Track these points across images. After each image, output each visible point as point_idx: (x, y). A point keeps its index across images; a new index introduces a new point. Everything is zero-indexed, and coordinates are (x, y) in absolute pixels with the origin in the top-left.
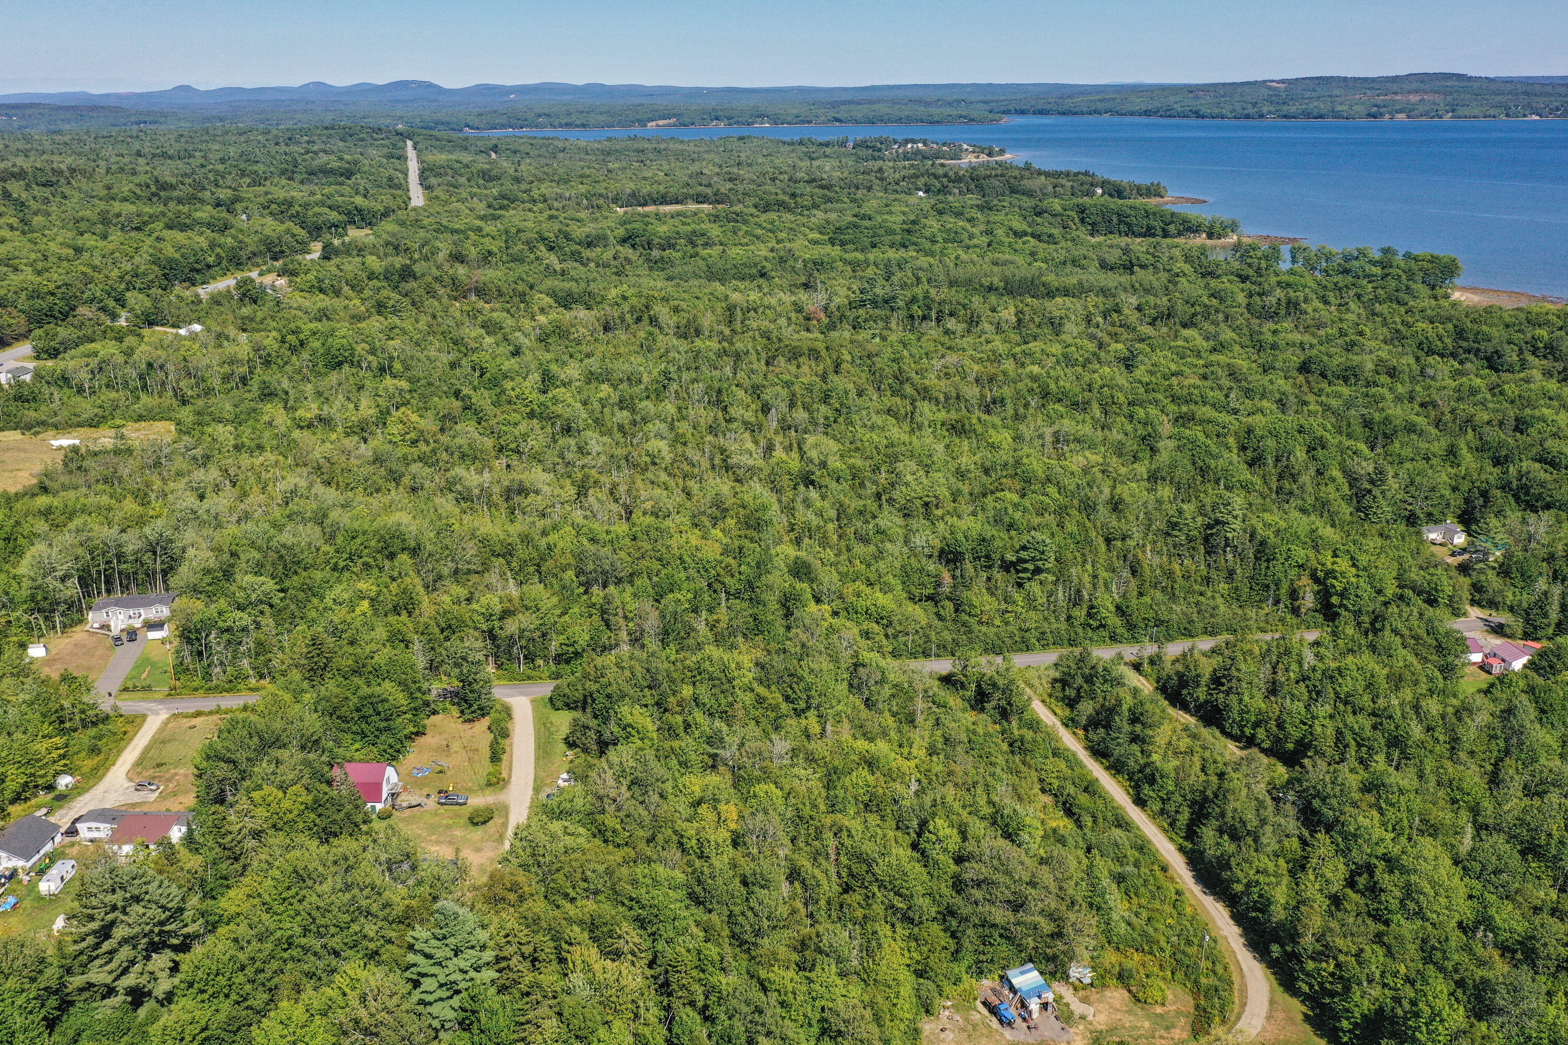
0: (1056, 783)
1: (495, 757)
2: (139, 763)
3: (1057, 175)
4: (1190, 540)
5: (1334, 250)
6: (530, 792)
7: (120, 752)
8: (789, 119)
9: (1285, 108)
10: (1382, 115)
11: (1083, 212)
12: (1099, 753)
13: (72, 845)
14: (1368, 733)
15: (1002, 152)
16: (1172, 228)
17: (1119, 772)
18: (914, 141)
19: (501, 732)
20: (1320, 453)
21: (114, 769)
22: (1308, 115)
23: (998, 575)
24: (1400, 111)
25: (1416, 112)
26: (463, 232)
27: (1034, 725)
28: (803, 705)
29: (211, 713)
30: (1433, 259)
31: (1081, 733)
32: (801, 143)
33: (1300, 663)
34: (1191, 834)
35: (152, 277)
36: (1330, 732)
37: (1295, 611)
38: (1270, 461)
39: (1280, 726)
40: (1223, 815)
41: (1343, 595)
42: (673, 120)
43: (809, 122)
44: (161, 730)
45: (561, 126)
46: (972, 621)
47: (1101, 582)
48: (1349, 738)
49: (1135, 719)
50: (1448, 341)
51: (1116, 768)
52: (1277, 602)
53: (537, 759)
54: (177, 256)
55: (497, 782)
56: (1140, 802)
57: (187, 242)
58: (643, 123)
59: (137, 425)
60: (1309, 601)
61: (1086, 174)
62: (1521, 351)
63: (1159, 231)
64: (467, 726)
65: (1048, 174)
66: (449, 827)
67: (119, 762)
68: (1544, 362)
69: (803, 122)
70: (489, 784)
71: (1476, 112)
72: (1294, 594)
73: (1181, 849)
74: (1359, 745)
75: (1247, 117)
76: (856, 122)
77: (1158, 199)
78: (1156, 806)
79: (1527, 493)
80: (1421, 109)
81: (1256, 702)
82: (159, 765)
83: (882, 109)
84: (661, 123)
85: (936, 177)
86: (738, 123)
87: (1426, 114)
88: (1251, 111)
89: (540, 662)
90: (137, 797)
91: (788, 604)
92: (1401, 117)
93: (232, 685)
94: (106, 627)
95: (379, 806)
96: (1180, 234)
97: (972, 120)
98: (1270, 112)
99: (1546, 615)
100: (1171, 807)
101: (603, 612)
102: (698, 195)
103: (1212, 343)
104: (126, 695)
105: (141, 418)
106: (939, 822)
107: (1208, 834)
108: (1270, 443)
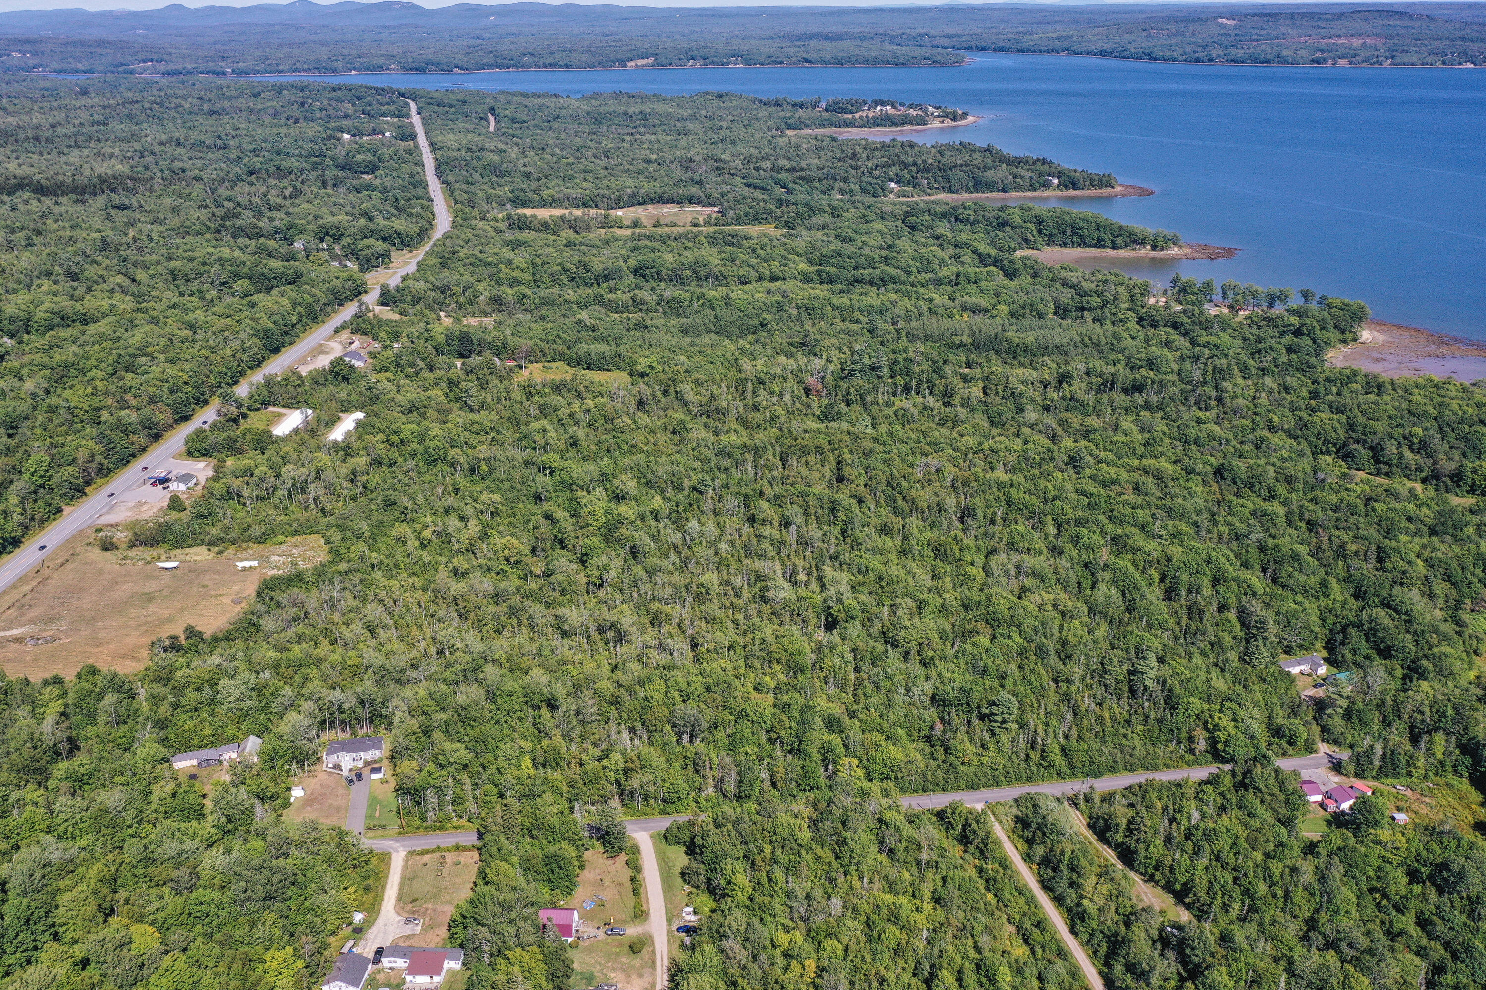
0: (1018, 917)
1: (635, 892)
2: (399, 899)
3: (1017, 162)
4: (1118, 681)
5: (1260, 289)
6: (665, 923)
7: (384, 887)
8: (762, 59)
9: (1233, 51)
10: (1325, 61)
11: (1040, 223)
12: (1047, 887)
13: (379, 971)
14: (1230, 885)
15: (965, 115)
16: (1120, 241)
17: (1061, 905)
18: (883, 104)
19: (635, 866)
20: (1221, 588)
21: (384, 904)
22: (1255, 60)
23: (976, 721)
24: (1343, 57)
25: (1358, 59)
26: (496, 265)
27: (1004, 864)
28: (847, 861)
29: (433, 852)
30: (1344, 307)
31: (1035, 867)
32: (777, 104)
33: (1189, 818)
34: (1107, 964)
35: (255, 350)
36: (1205, 882)
37: (1192, 751)
38: (1183, 592)
39: (1172, 870)
40: (1128, 954)
41: (1226, 743)
42: (651, 61)
43: (781, 63)
44: (405, 867)
45: (545, 66)
46: (957, 762)
47: (1051, 730)
48: (1217, 887)
49: (1073, 868)
50: (1341, 432)
51: (1059, 900)
52: (1179, 742)
53: (664, 893)
54: (271, 326)
55: (640, 914)
56: (1073, 931)
57: (276, 307)
58: (622, 63)
59: (294, 539)
60: (1202, 745)
61: (1044, 162)
62: (1400, 446)
63: (1108, 243)
64: (611, 862)
65: (1009, 162)
66: (617, 954)
67: (386, 898)
68: (1418, 457)
69: (775, 63)
70: (636, 916)
71: (1414, 59)
72: (1191, 739)
73: (1100, 973)
74: (1224, 895)
75: (1198, 60)
76: (826, 63)
77: (1109, 190)
78: (1085, 937)
79: (1374, 635)
80: (1364, 54)
81: (1157, 849)
82: (414, 901)
83: (848, 47)
84: (640, 62)
85: (907, 166)
86: (713, 63)
87: (1367, 60)
88: (1201, 55)
89: (652, 802)
90: (408, 929)
91: (827, 757)
92: (1343, 62)
93: (440, 826)
94: (337, 767)
95: (570, 940)
96: (1126, 246)
97: (935, 62)
98: (1219, 56)
99: (1371, 763)
100: (1095, 942)
101: (695, 764)
102: (693, 197)
103: (1146, 435)
104: (371, 834)
105: (295, 533)
106: (945, 972)
107: (1118, 968)
108: (1184, 577)
